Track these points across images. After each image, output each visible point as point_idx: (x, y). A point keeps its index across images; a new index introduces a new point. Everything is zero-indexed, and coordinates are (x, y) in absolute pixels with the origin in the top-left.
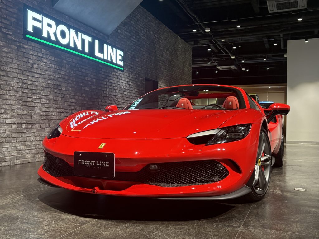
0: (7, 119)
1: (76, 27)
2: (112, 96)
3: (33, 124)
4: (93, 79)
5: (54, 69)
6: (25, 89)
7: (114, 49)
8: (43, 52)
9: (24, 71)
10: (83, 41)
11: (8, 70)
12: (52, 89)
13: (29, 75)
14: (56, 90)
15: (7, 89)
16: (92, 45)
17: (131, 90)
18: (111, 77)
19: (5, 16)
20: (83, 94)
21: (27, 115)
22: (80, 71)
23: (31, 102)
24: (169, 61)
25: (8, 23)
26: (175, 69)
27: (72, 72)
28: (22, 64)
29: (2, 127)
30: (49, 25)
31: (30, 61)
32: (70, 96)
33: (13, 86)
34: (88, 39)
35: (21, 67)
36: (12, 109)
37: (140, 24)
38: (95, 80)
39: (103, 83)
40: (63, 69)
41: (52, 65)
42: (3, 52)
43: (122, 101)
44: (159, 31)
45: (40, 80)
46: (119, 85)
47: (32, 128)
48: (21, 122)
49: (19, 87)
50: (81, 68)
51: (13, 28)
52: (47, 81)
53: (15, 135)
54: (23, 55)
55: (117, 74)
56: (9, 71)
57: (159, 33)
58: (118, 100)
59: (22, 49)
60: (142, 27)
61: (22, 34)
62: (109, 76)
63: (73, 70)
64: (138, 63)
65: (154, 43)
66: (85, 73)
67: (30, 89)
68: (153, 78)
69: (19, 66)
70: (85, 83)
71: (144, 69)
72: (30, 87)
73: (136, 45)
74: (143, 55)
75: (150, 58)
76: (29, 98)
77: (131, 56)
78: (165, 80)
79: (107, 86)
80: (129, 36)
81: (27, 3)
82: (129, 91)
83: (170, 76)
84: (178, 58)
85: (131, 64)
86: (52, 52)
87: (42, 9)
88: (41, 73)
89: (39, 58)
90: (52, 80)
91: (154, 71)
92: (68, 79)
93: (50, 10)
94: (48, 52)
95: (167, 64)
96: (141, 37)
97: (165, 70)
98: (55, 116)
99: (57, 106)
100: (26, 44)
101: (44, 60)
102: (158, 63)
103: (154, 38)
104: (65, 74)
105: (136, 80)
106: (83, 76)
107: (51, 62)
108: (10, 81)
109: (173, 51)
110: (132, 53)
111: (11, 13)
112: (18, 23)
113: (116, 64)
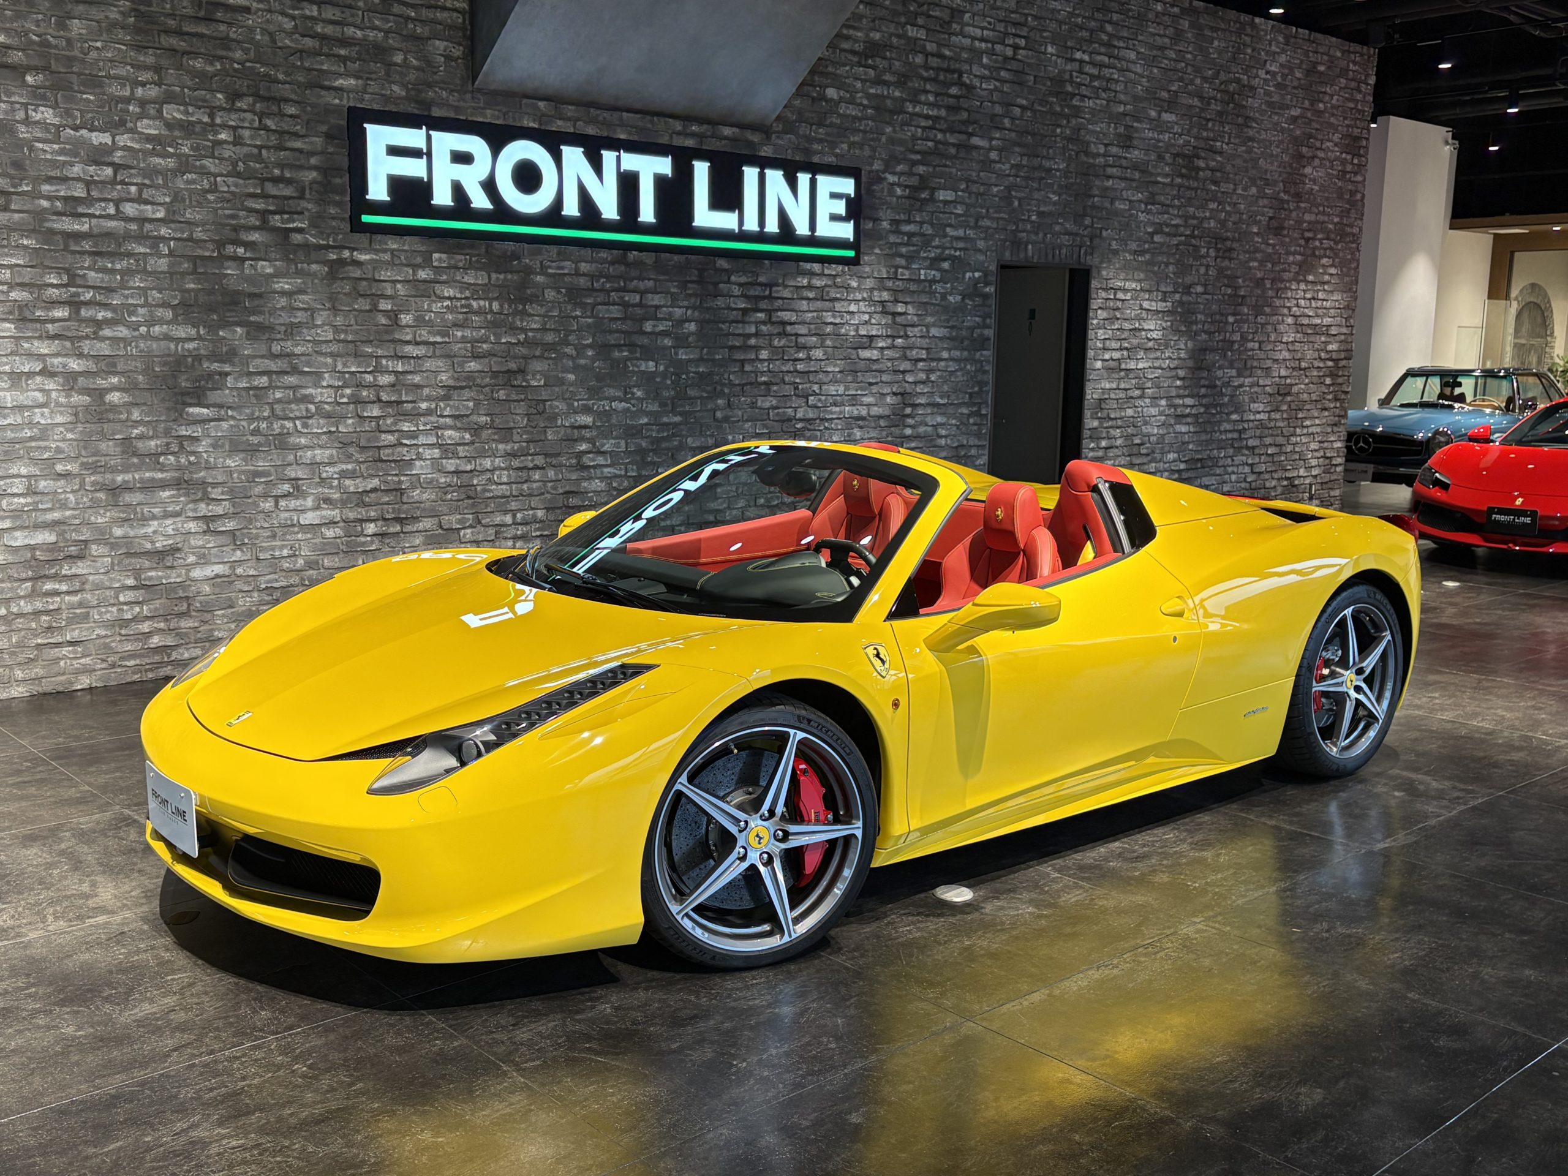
0: (303, 511)
1: (591, 130)
2: (787, 379)
3: (406, 518)
4: (687, 325)
5: (489, 317)
6: (370, 405)
7: (803, 177)
8: (435, 264)
9: (362, 342)
11: (298, 350)
12: (486, 390)
13: (380, 352)
14: (502, 392)
15: (298, 414)
16: (674, 189)
17: (906, 336)
18: (783, 299)
19: (277, 172)
20: (635, 390)
21: (382, 491)
22: (613, 305)
23: (395, 445)
24: (1178, 156)
25: (288, 191)
26: (1227, 187)
27: (578, 313)
28: (353, 322)
29: (288, 537)
30: (462, 158)
31: (385, 305)
32: (570, 406)
33: (320, 402)
34: (654, 167)
35: (345, 332)
36: (320, 478)
37: (968, 30)
38: (692, 327)
39: (741, 332)
40: (532, 309)
41: (482, 303)
42: (278, 293)
43: (847, 389)
45: (428, 364)
46: (831, 323)
47: (402, 532)
48: (359, 517)
49: (345, 400)
50: (624, 290)
51: (310, 206)
52: (463, 364)
53: (337, 560)
54: (355, 289)
55: (817, 282)
56: (302, 355)
57: (1103, 37)
58: (824, 387)
59: (346, 269)
60: (982, 40)
61: (347, 216)
62: (770, 297)
63: (583, 306)
64: (955, 208)
65: (1068, 93)
66: (640, 305)
67: (389, 403)
68: (1057, 257)
69: (336, 330)
70: (641, 347)
71: (989, 228)
72: (388, 394)
73: (940, 130)
74: (986, 165)
75: (1034, 168)
76: (384, 432)
77: (906, 187)
78: (1142, 252)
79: (761, 342)
80: (894, 99)
81: (362, 100)
82: (889, 341)
83: (1186, 226)
84: (1250, 127)
85: (904, 221)
86: (478, 255)
87: (428, 105)
88: (432, 340)
89: (423, 287)
90: (484, 357)
91: (1061, 224)
92: (558, 344)
93: (464, 100)
94: (459, 257)
95: (1167, 176)
96: (975, 88)
97: (1143, 206)
98: (501, 484)
99: (509, 447)
100: (365, 249)
101: (442, 291)
102: (1097, 183)
103: (1064, 71)
104: (545, 323)
105: (939, 288)
106: (632, 319)
107: (476, 291)
108: (307, 387)
109: (1209, 104)
110: (915, 170)
111: (297, 154)
112: (330, 183)
113: (812, 241)
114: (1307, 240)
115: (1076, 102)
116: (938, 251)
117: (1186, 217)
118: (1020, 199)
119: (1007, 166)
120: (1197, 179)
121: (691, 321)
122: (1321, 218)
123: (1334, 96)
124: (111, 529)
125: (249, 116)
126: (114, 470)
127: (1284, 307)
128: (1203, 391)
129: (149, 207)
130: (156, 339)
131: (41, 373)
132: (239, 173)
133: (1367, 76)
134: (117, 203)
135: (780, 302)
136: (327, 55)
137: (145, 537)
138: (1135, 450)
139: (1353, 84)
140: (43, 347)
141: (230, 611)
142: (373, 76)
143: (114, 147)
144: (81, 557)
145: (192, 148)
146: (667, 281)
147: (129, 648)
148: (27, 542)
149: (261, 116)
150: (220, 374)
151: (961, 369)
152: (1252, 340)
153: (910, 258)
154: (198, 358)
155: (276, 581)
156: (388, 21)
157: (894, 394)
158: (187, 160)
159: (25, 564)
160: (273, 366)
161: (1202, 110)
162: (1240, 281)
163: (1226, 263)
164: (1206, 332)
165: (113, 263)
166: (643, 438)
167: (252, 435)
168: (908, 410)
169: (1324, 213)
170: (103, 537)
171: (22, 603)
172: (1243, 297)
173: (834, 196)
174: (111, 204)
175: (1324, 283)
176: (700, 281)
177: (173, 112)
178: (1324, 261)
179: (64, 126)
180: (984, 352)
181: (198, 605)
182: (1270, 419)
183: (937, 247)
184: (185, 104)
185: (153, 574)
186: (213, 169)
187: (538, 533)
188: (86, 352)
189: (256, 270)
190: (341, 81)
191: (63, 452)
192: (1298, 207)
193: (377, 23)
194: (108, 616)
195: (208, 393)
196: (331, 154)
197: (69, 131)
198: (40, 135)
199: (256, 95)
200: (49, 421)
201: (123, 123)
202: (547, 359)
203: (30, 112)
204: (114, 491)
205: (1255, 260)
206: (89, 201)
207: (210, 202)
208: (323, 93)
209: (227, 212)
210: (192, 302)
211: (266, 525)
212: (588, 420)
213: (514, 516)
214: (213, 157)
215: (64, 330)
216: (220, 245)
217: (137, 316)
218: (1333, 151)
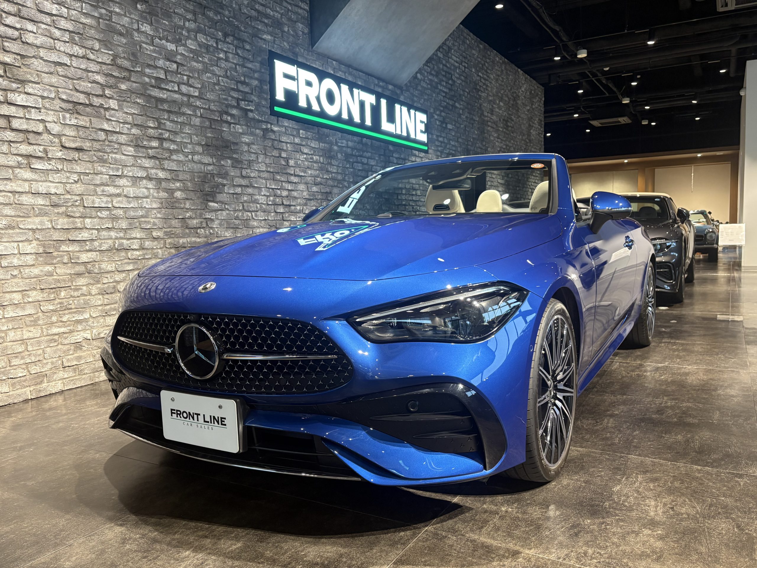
1: (350, 78)
5: (319, 164)
6: (279, 206)
7: (412, 111)
8: (301, 136)
9: (276, 173)
10: (362, 105)
11: (252, 175)
12: (319, 201)
13: (282, 179)
14: (325, 203)
15: (253, 209)
16: (376, 110)
19: (242, 78)
22: (359, 163)
24: (504, 120)
25: (247, 89)
26: (515, 135)
27: (348, 166)
28: (272, 162)
30: (309, 84)
31: (284, 155)
33: (261, 203)
34: (370, 99)
35: (270, 167)
37: (453, 56)
40: (334, 162)
41: (317, 157)
42: (244, 143)
44: (486, 64)
45: (299, 187)
49: (270, 203)
50: (361, 156)
51: (255, 99)
52: (311, 188)
55: (417, 160)
56: (254, 177)
57: (485, 68)
59: (269, 134)
60: (457, 62)
61: (269, 106)
63: (350, 163)
64: (452, 132)
65: (478, 89)
66: (367, 164)
67: (286, 206)
69: (267, 166)
71: (461, 142)
72: (286, 201)
73: (447, 98)
74: (459, 115)
75: (471, 119)
76: (285, 220)
77: (440, 121)
80: (435, 82)
81: (273, 47)
84: (519, 112)
85: (439, 136)
86: (315, 134)
87: (297, 55)
88: (301, 174)
89: (296, 147)
90: (318, 185)
92: (342, 180)
93: (309, 55)
94: (309, 133)
95: (501, 128)
96: (455, 82)
100: (276, 124)
101: (304, 150)
102: (486, 128)
103: (477, 80)
104: (338, 170)
107: (315, 151)
108: (256, 195)
109: (510, 100)
110: (442, 114)
111: (250, 71)
112: (262, 87)
113: (415, 141)
115: (480, 94)
118: (468, 132)
119: (464, 117)
123: (536, 103)
125: (231, 46)
126: (178, 236)
129: (192, 89)
130: (196, 163)
131: (146, 178)
132: (228, 77)
133: (542, 97)
134: (178, 85)
136: (261, 22)
139: (539, 100)
140: (147, 163)
142: (277, 36)
143: (177, 53)
145: (209, 60)
146: (375, 153)
149: (237, 47)
150: (222, 185)
154: (213, 175)
156: (282, 10)
158: (207, 66)
160: (243, 182)
165: (177, 118)
167: (235, 219)
173: (422, 122)
174: (176, 85)
176: (384, 155)
177: (201, 38)
179: (155, 37)
184: (206, 35)
186: (217, 73)
188: (166, 167)
189: (235, 129)
190: (265, 36)
191: (156, 225)
193: (278, 9)
195: (217, 195)
196: (263, 73)
197: (157, 39)
198: (144, 40)
199: (233, 36)
200: (150, 207)
202: (338, 187)
203: (140, 25)
204: (179, 249)
206: (166, 81)
207: (216, 90)
208: (259, 40)
209: (224, 97)
210: (210, 144)
214: (217, 66)
215: (156, 154)
216: (221, 114)
217: (187, 149)
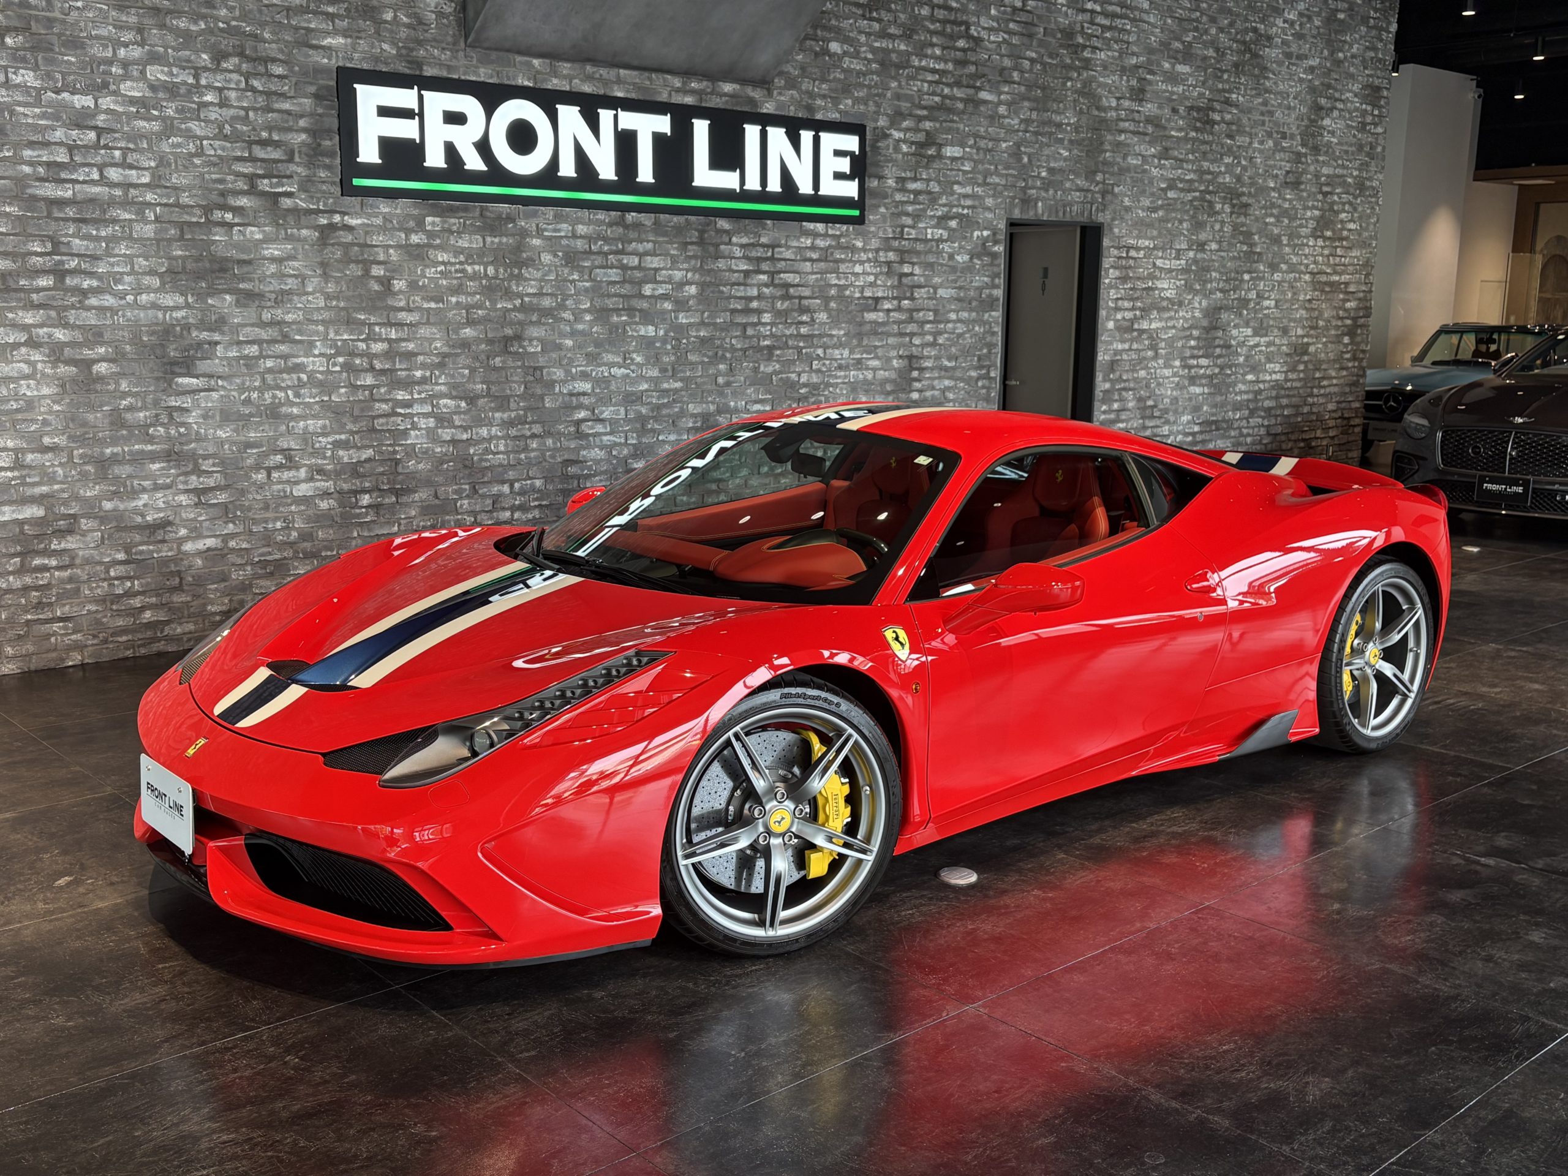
0: (297, 483)
1: (587, 88)
2: (790, 343)
3: (401, 489)
4: (687, 288)
5: (484, 282)
6: (363, 375)
7: (806, 136)
8: (429, 228)
9: (355, 309)
11: (289, 317)
12: (482, 357)
13: (373, 319)
14: (498, 359)
15: (289, 383)
16: (673, 145)
17: (912, 298)
18: (785, 260)
19: (264, 134)
20: (634, 356)
21: (377, 461)
22: (611, 268)
23: (389, 415)
24: (1192, 109)
25: (276, 154)
26: (1242, 140)
27: (576, 277)
28: (344, 288)
29: (281, 509)
31: (377, 271)
32: (568, 372)
33: (312, 371)
34: (652, 125)
35: (337, 298)
36: (313, 448)
38: (693, 290)
39: (743, 294)
40: (530, 273)
41: (477, 267)
42: (267, 259)
43: (852, 352)
45: (423, 331)
46: (836, 285)
47: (398, 504)
48: (354, 488)
49: (338, 368)
50: (622, 252)
51: (299, 170)
52: (457, 331)
53: (331, 532)
55: (821, 243)
56: (294, 323)
58: (829, 351)
59: (337, 234)
61: (338, 180)
62: (772, 259)
63: (581, 270)
64: (963, 164)
65: (1078, 45)
66: (639, 268)
67: (383, 372)
68: (1068, 215)
69: (328, 297)
70: (641, 311)
71: (998, 184)
72: (381, 362)
73: (947, 85)
74: (994, 118)
75: (1044, 123)
76: (379, 401)
77: (912, 143)
78: (1154, 210)
79: (763, 305)
80: (899, 53)
81: (351, 59)
82: (895, 302)
83: (1201, 181)
84: (1267, 78)
85: (910, 178)
86: (473, 218)
87: (419, 65)
88: (426, 305)
89: (416, 252)
90: (479, 323)
91: (1072, 180)
92: (555, 309)
93: (456, 58)
94: (453, 220)
95: (1180, 130)
96: (982, 40)
97: (1156, 161)
98: (498, 453)
99: (506, 415)
100: (356, 213)
101: (436, 256)
102: (1109, 137)
103: (1075, 23)
104: (542, 288)
105: (946, 247)
106: (631, 282)
107: (471, 256)
108: (297, 356)
109: (1224, 54)
110: (921, 126)
111: (286, 116)
112: (319, 145)
113: (816, 200)
114: (1325, 194)
115: (1087, 54)
116: (945, 209)
117: (1201, 172)
118: (1030, 156)
119: (1016, 121)
120: (1212, 134)
121: (691, 284)
122: (1339, 171)
123: (1355, 44)
124: (100, 503)
125: (235, 76)
126: (103, 443)
127: (1301, 264)
128: (1218, 351)
129: (134, 172)
130: (144, 308)
131: (26, 344)
132: (226, 136)
133: (1389, 23)
134: (101, 168)
135: (783, 263)
136: (315, 13)
137: (136, 511)
138: (1148, 412)
139: (1374, 33)
140: (29, 318)
141: (223, 585)
142: (363, 35)
143: (97, 110)
144: (70, 532)
145: (177, 111)
146: (667, 242)
147: (121, 623)
148: (15, 516)
149: (247, 76)
150: (210, 343)
151: (969, 331)
152: (1268, 298)
153: (917, 217)
154: (187, 327)
155: (270, 554)
157: (901, 357)
158: (172, 124)
159: (15, 540)
160: (264, 335)
161: (1218, 62)
162: (1256, 237)
163: (1242, 219)
164: (1221, 291)
165: (97, 229)
166: (642, 404)
167: (243, 405)
168: (915, 374)
169: (1343, 167)
170: (92, 509)
171: (11, 578)
172: (1260, 254)
173: (838, 153)
174: (95, 169)
175: (1342, 239)
176: (701, 242)
177: (156, 73)
178: (1343, 216)
179: (46, 90)
180: (993, 313)
181: (190, 579)
182: (1286, 380)
183: (944, 205)
184: (169, 65)
185: (144, 548)
186: (198, 133)
187: (536, 503)
188: (72, 322)
189: (244, 236)
190: (329, 40)
191: (50, 425)
192: (1317, 161)
194: (99, 591)
195: (198, 362)
196: (320, 115)
197: (49, 94)
198: (21, 99)
199: (242, 54)
200: (35, 393)
201: (105, 85)
202: (544, 324)
203: (10, 75)
204: (104, 464)
205: (1272, 215)
206: (72, 166)
207: (196, 166)
208: (311, 52)
209: (214, 176)
210: (180, 270)
211: (259, 497)
212: (587, 386)
213: (512, 486)
214: (199, 119)
215: (49, 299)
216: (207, 210)
217: (123, 285)
218: (1352, 102)
